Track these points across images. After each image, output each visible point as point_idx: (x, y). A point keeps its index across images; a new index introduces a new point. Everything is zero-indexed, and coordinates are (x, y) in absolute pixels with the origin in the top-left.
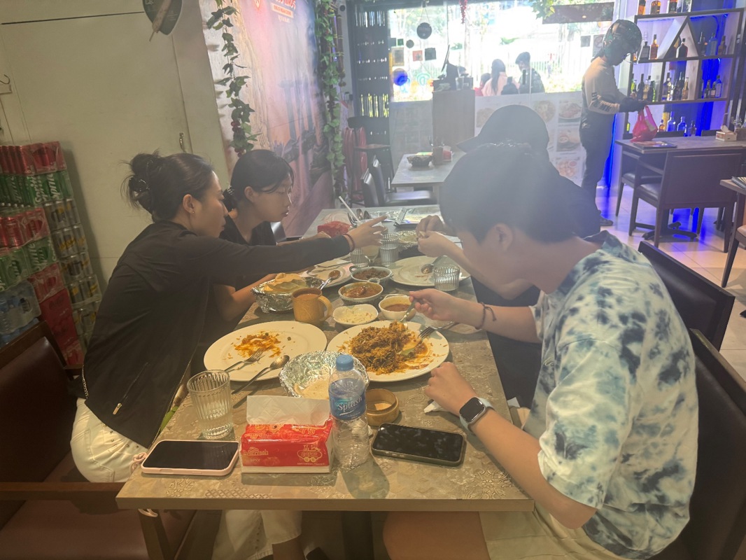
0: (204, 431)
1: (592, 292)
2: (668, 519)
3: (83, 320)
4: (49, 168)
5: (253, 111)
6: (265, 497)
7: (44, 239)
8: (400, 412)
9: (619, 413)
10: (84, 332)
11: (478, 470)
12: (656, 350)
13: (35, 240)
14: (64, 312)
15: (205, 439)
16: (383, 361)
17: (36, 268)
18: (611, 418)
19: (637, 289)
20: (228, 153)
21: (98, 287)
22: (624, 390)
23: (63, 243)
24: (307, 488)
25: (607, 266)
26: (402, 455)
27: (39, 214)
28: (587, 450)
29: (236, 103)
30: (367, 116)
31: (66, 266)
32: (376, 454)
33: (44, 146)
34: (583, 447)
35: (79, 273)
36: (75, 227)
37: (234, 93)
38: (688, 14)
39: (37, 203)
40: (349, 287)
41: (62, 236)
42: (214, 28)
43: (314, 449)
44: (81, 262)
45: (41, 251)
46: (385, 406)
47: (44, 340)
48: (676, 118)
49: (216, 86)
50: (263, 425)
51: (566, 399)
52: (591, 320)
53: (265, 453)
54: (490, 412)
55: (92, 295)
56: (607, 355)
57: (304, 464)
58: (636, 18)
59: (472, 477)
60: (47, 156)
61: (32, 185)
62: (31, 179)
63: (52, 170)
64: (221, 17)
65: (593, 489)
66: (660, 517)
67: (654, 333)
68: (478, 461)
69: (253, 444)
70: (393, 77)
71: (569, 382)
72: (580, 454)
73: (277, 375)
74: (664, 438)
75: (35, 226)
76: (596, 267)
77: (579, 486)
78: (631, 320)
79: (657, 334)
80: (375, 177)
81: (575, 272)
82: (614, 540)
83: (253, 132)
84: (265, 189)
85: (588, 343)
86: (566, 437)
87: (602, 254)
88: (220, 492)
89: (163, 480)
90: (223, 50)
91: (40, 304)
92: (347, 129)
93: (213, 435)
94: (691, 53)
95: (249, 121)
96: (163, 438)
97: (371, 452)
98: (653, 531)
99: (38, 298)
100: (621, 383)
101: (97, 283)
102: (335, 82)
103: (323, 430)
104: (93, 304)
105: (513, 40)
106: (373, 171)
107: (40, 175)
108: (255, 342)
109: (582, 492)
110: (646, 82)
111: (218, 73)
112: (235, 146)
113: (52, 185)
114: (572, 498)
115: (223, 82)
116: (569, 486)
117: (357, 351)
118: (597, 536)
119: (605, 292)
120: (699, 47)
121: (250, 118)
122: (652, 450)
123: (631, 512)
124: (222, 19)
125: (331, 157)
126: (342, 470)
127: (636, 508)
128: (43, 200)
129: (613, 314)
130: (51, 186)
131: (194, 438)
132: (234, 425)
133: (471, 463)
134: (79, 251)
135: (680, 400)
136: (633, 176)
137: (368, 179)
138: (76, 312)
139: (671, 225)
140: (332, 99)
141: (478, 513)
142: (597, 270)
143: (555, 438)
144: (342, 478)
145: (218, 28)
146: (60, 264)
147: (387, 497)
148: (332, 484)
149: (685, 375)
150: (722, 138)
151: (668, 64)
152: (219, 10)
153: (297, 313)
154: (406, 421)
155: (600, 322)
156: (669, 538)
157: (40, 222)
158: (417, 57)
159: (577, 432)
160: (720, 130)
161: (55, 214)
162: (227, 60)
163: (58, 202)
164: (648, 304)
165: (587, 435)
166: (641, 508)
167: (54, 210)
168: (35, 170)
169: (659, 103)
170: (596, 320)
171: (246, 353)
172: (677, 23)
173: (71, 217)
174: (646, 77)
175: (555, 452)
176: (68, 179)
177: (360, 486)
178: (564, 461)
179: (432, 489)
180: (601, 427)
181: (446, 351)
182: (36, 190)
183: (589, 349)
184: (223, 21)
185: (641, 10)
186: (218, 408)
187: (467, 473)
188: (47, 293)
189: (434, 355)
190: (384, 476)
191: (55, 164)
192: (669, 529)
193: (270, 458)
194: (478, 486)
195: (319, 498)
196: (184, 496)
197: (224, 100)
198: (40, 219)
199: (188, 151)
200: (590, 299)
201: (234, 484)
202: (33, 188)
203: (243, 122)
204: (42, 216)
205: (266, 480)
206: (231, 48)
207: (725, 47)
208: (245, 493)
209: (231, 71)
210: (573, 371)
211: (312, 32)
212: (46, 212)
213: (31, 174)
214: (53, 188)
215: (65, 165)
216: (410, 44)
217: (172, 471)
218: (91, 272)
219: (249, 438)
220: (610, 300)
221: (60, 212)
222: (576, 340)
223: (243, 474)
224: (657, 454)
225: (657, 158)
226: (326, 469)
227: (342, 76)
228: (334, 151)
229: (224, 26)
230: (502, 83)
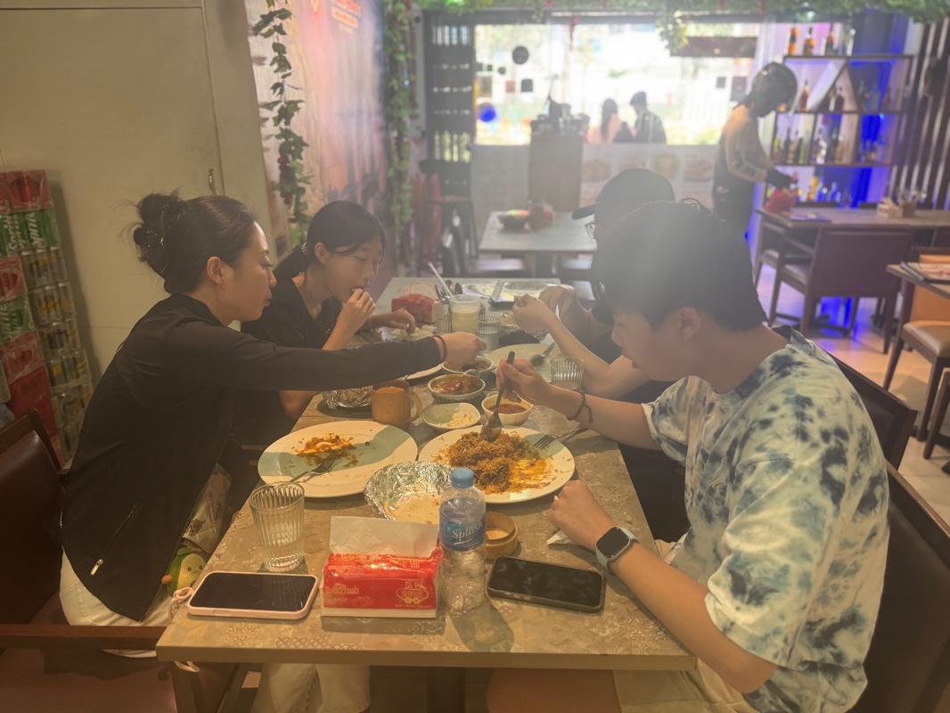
0: (266, 560)
1: (787, 401)
2: (842, 682)
3: (64, 409)
4: (30, 205)
5: (307, 145)
6: (355, 648)
7: (19, 299)
8: (519, 543)
9: (816, 551)
10: (66, 425)
11: (623, 618)
12: (857, 475)
13: (7, 299)
14: (41, 397)
15: (267, 571)
16: (494, 476)
17: (5, 338)
18: (806, 557)
19: (838, 399)
20: (271, 198)
21: (88, 366)
22: (823, 522)
23: (44, 305)
24: (409, 638)
25: (801, 369)
26: (527, 598)
27: (14, 265)
28: (776, 594)
29: (286, 134)
30: (442, 160)
31: (46, 336)
32: (493, 595)
33: (24, 176)
34: (772, 591)
35: (62, 346)
36: (61, 285)
37: (284, 120)
38: (848, 58)
39: (11, 250)
40: (440, 380)
41: (42, 297)
42: (262, 35)
43: (418, 588)
44: (65, 332)
45: (14, 315)
46: (499, 534)
47: (34, 436)
48: (827, 185)
49: (261, 110)
50: (352, 555)
51: (750, 531)
52: (788, 435)
53: (354, 591)
54: (635, 545)
55: (78, 376)
56: (805, 480)
57: (404, 607)
58: (785, 58)
59: (616, 627)
60: (27, 188)
61: (5, 226)
62: (5, 219)
63: (33, 207)
64: (273, 21)
65: (779, 641)
66: (834, 679)
67: (856, 453)
68: (622, 607)
69: (340, 579)
70: (478, 112)
71: (755, 510)
72: (768, 599)
73: (362, 490)
74: (846, 579)
75: (7, 281)
76: (788, 369)
77: (765, 638)
78: (833, 437)
79: (859, 454)
80: (457, 240)
81: (760, 372)
82: (778, 707)
83: (305, 173)
84: (341, 249)
85: (781, 464)
86: (750, 578)
87: (794, 352)
88: (295, 640)
89: (218, 624)
90: (271, 64)
91: (10, 386)
92: (417, 175)
93: (278, 567)
94: (848, 106)
95: (301, 158)
96: (211, 568)
97: (486, 592)
98: (825, 696)
99: (7, 377)
100: (821, 514)
101: (86, 360)
102: (405, 115)
103: (429, 563)
104: (79, 387)
105: (622, 73)
106: (454, 231)
107: (18, 214)
108: (323, 447)
109: (767, 646)
110: (793, 137)
111: (264, 94)
112: (282, 189)
113: (32, 227)
114: (754, 653)
115: (269, 106)
116: (751, 638)
117: (458, 462)
118: (757, 701)
119: (804, 402)
120: (859, 99)
121: (303, 154)
122: (830, 593)
123: (799, 672)
124: (272, 24)
125: (396, 209)
126: (451, 615)
127: (806, 667)
128: (19, 247)
129: (814, 429)
130: (30, 229)
131: (253, 570)
132: (304, 554)
133: (614, 609)
134: (64, 316)
135: (873, 534)
136: (776, 254)
137: (448, 241)
138: (55, 398)
139: (820, 318)
140: (400, 136)
141: (610, 672)
142: (789, 374)
143: (729, 577)
144: (453, 626)
145: (267, 35)
146: (38, 334)
147: (512, 651)
148: (441, 633)
149: (882, 505)
150: (884, 213)
151: (820, 117)
152: (271, 13)
153: (377, 411)
154: (527, 554)
155: (799, 439)
156: (843, 705)
157: (15, 277)
158: (510, 88)
159: (765, 572)
160: (882, 203)
161: (34, 266)
162: (277, 78)
163: (39, 251)
164: (850, 417)
165: (778, 577)
166: (812, 667)
167: (33, 261)
168: (11, 206)
169: (808, 164)
170: (794, 436)
171: (313, 461)
172: (832, 69)
173: (56, 271)
174: (793, 132)
175: (730, 596)
176: (54, 221)
177: (477, 636)
178: (743, 606)
179: (567, 640)
180: (796, 568)
181: (571, 466)
182: (11, 233)
183: (784, 472)
184: (275, 27)
185: (791, 48)
186: (285, 531)
187: (610, 622)
188: (20, 371)
189: (556, 471)
190: (506, 623)
191: (38, 201)
192: (843, 694)
193: (360, 598)
194: (625, 638)
195: (425, 649)
196: (247, 645)
197: (270, 128)
198: (15, 272)
199: (218, 193)
200: (787, 409)
201: (312, 631)
202: (7, 230)
203: (294, 159)
204: (19, 269)
205: (353, 626)
206: (282, 63)
207: (889, 100)
208: (328, 643)
209: (281, 93)
210: (762, 497)
211: (379, 47)
212: (23, 263)
213: (5, 211)
214: (34, 232)
215: (51, 202)
216: (502, 71)
217: (230, 612)
218: (79, 345)
219: (334, 571)
220: (810, 412)
221: (41, 264)
222: (767, 458)
223: (323, 618)
224: (836, 599)
225: (807, 233)
226: (432, 614)
227: (414, 106)
228: (400, 202)
229: (276, 34)
230: (614, 129)
